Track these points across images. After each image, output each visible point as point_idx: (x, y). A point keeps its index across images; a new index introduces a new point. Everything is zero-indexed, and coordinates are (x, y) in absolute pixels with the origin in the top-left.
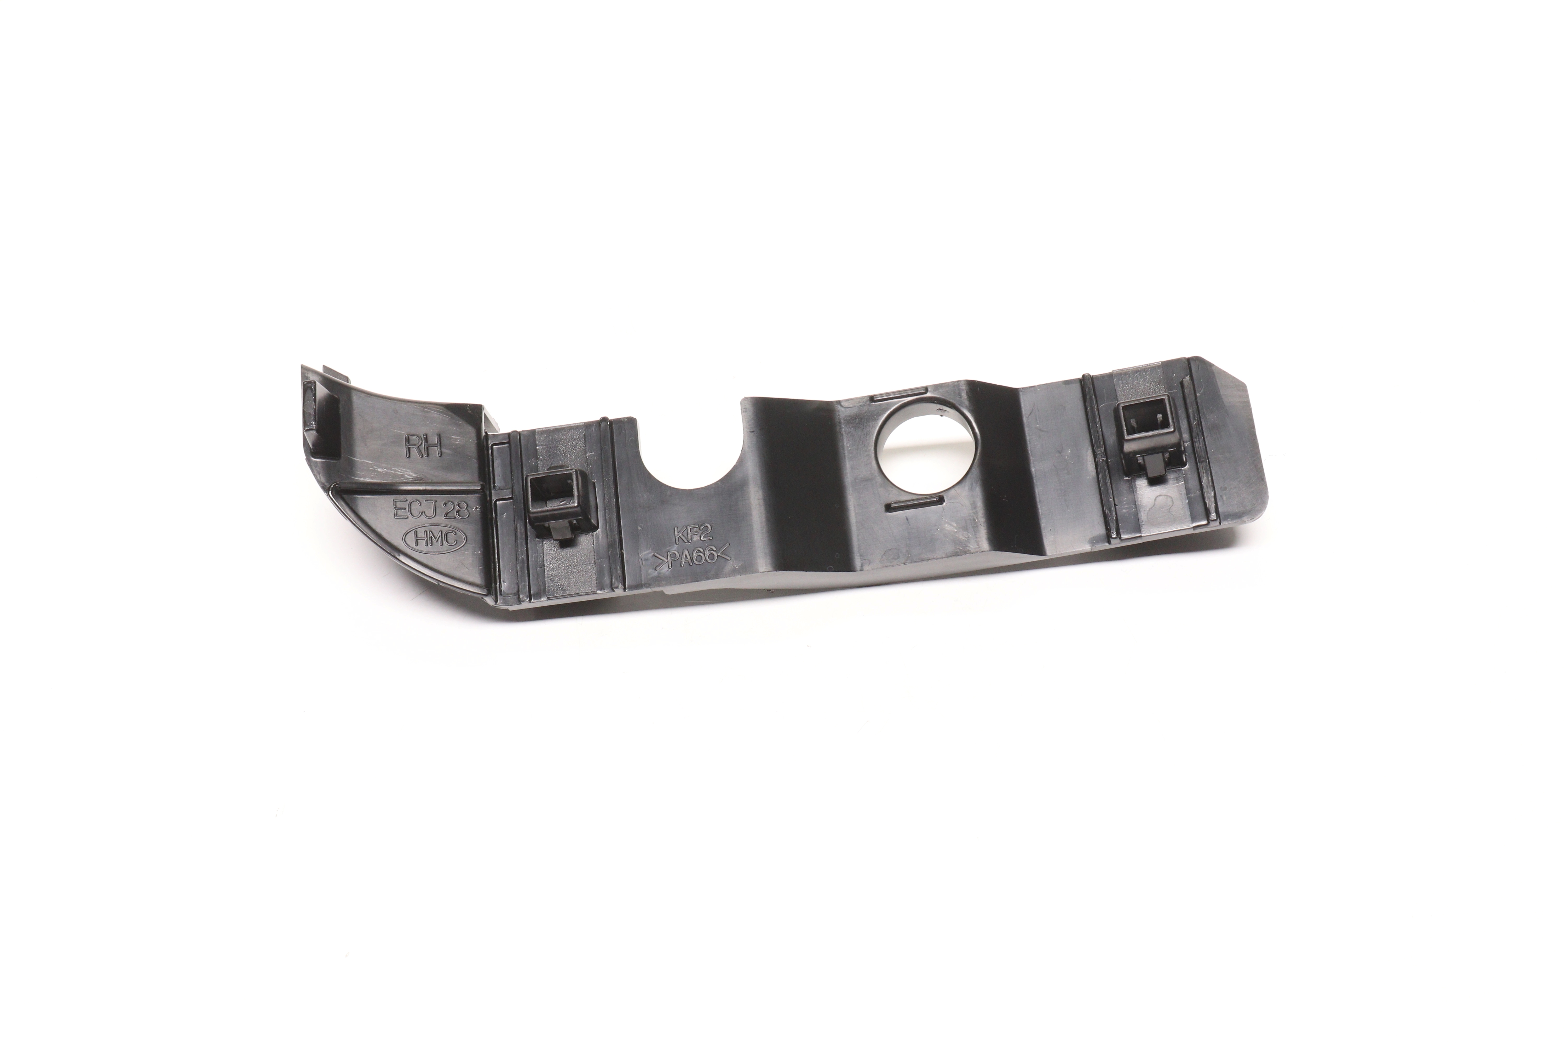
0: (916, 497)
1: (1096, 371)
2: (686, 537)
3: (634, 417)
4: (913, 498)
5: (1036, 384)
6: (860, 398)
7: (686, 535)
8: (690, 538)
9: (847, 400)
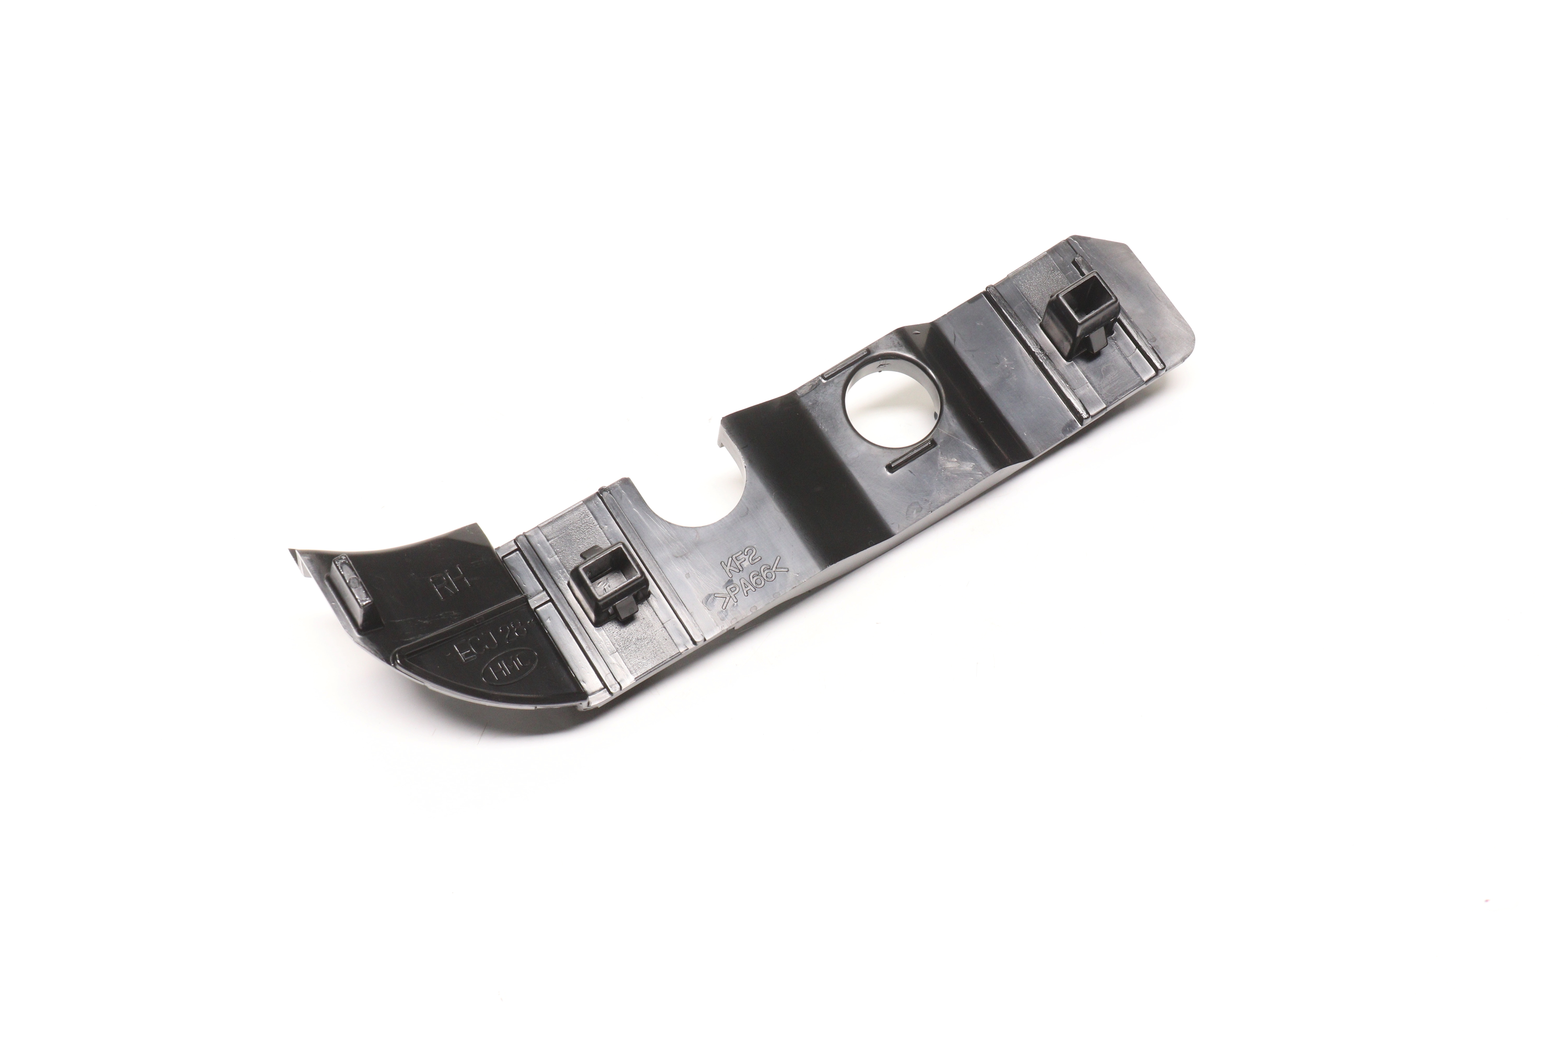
0: (909, 450)
1: (994, 278)
2: (736, 567)
3: (627, 477)
4: (907, 452)
5: (946, 313)
6: (811, 382)
7: (735, 566)
8: (739, 567)
9: (800, 388)
